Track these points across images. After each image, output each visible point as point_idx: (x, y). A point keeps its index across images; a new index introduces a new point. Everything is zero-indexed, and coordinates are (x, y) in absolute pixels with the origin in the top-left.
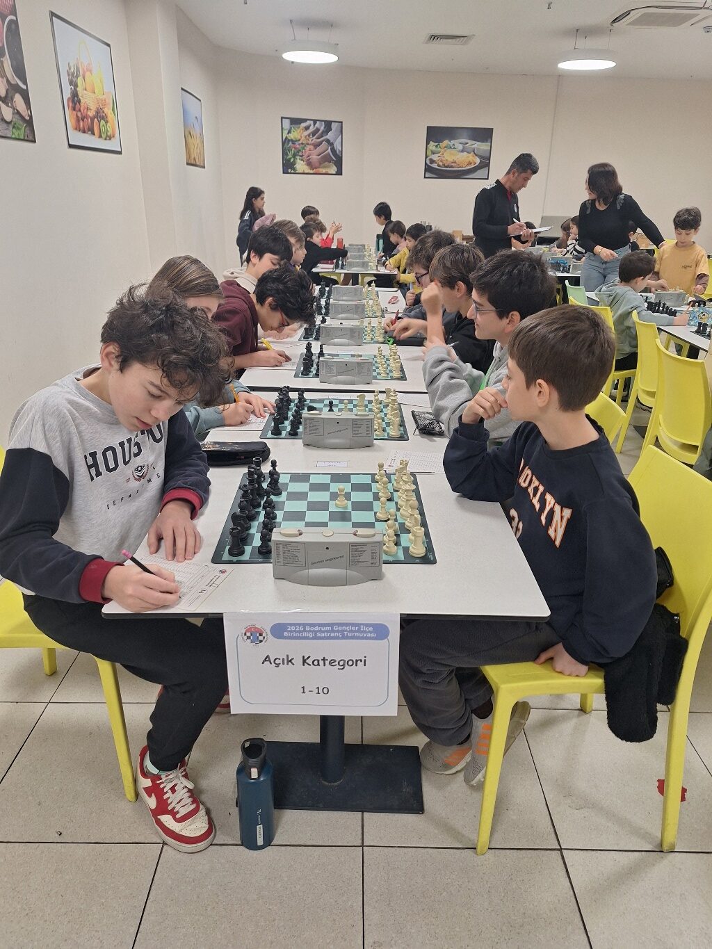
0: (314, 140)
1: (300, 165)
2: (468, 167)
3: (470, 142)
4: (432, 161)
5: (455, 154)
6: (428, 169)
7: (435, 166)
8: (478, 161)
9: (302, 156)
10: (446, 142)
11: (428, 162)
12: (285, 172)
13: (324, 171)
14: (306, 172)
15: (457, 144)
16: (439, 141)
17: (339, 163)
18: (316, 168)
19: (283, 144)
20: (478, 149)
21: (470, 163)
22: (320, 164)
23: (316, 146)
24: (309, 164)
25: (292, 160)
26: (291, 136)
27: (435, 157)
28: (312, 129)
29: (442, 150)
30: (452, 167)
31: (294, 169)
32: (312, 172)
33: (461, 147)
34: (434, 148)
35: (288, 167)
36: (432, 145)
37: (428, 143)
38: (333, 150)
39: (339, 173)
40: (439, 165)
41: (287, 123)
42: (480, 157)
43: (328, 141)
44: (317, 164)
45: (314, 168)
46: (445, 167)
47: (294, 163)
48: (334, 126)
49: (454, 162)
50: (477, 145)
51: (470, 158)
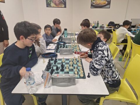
1: (52, 5)
2: (104, 5)
4: (93, 3)
5: (100, 1)
6: (92, 5)
7: (94, 4)
8: (107, 3)
9: (53, 2)
11: (92, 3)
12: (47, 7)
13: (60, 6)
14: (55, 6)
17: (65, 4)
18: (58, 5)
22: (59, 4)
24: (55, 4)
25: (50, 3)
27: (94, 2)
30: (99, 5)
31: (51, 6)
32: (56, 7)
35: (48, 5)
39: (65, 7)
42: (107, 1)
44: (58, 4)
45: (57, 5)
46: (97, 5)
47: (50, 4)
49: (100, 3)
51: (104, 2)
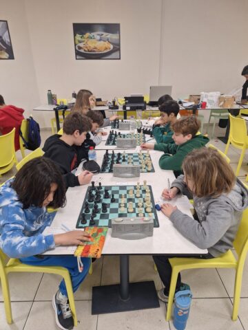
2: (106, 51)
3: (105, 34)
4: (80, 48)
5: (95, 42)
6: (78, 53)
7: (82, 51)
8: (112, 47)
10: (88, 34)
11: (77, 48)
15: (96, 35)
16: (82, 34)
17: (10, 51)
20: (111, 39)
21: (106, 49)
27: (81, 45)
29: (86, 40)
30: (94, 51)
33: (98, 37)
34: (80, 39)
36: (78, 37)
37: (75, 35)
38: (3, 43)
39: (11, 57)
40: (85, 51)
42: (112, 44)
46: (89, 51)
48: (1, 25)
49: (96, 48)
50: (110, 36)
51: (106, 44)
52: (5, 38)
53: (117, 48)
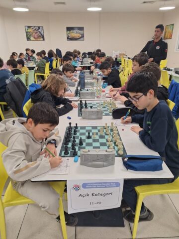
0: (35, 31)
1: (32, 38)
2: (78, 37)
3: (78, 31)
5: (74, 34)
6: (68, 38)
8: (81, 36)
9: (32, 36)
10: (72, 31)
12: (28, 40)
13: (39, 40)
14: (34, 40)
15: (75, 31)
16: (70, 31)
17: (43, 37)
19: (26, 33)
23: (36, 33)
24: (35, 38)
25: (29, 37)
26: (28, 31)
27: (69, 35)
28: (34, 29)
29: (71, 33)
30: (74, 37)
31: (30, 39)
36: (68, 32)
38: (41, 34)
40: (70, 37)
41: (27, 28)
42: (81, 34)
43: (39, 32)
45: (36, 39)
46: (72, 37)
48: (41, 28)
50: (80, 31)
51: (79, 35)
52: (42, 33)
53: (83, 36)
